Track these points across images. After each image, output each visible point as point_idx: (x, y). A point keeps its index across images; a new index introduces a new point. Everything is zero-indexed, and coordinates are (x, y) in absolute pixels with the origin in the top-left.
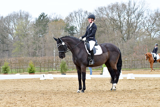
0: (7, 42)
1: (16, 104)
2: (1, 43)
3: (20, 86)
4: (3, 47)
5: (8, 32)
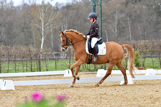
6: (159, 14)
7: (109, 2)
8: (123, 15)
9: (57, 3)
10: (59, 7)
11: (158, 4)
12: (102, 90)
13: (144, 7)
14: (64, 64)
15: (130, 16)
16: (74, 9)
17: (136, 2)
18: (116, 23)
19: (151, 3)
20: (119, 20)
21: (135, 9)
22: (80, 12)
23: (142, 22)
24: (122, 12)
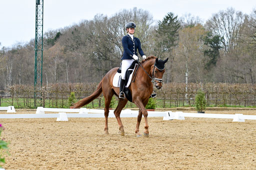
0: (112, 58)
1: (126, 159)
2: (103, 59)
3: (131, 128)
4: (106, 65)
5: (114, 42)
6: (93, 61)
7: (50, 49)
8: (62, 61)
9: (4, 47)
10: (5, 51)
11: (92, 52)
12: (40, 125)
13: (80, 54)
14: (8, 101)
15: (68, 62)
16: (18, 54)
17: (73, 50)
18: (56, 68)
19: (87, 51)
20: (58, 65)
21: (72, 56)
22: (24, 56)
23: (78, 67)
24: (61, 58)
